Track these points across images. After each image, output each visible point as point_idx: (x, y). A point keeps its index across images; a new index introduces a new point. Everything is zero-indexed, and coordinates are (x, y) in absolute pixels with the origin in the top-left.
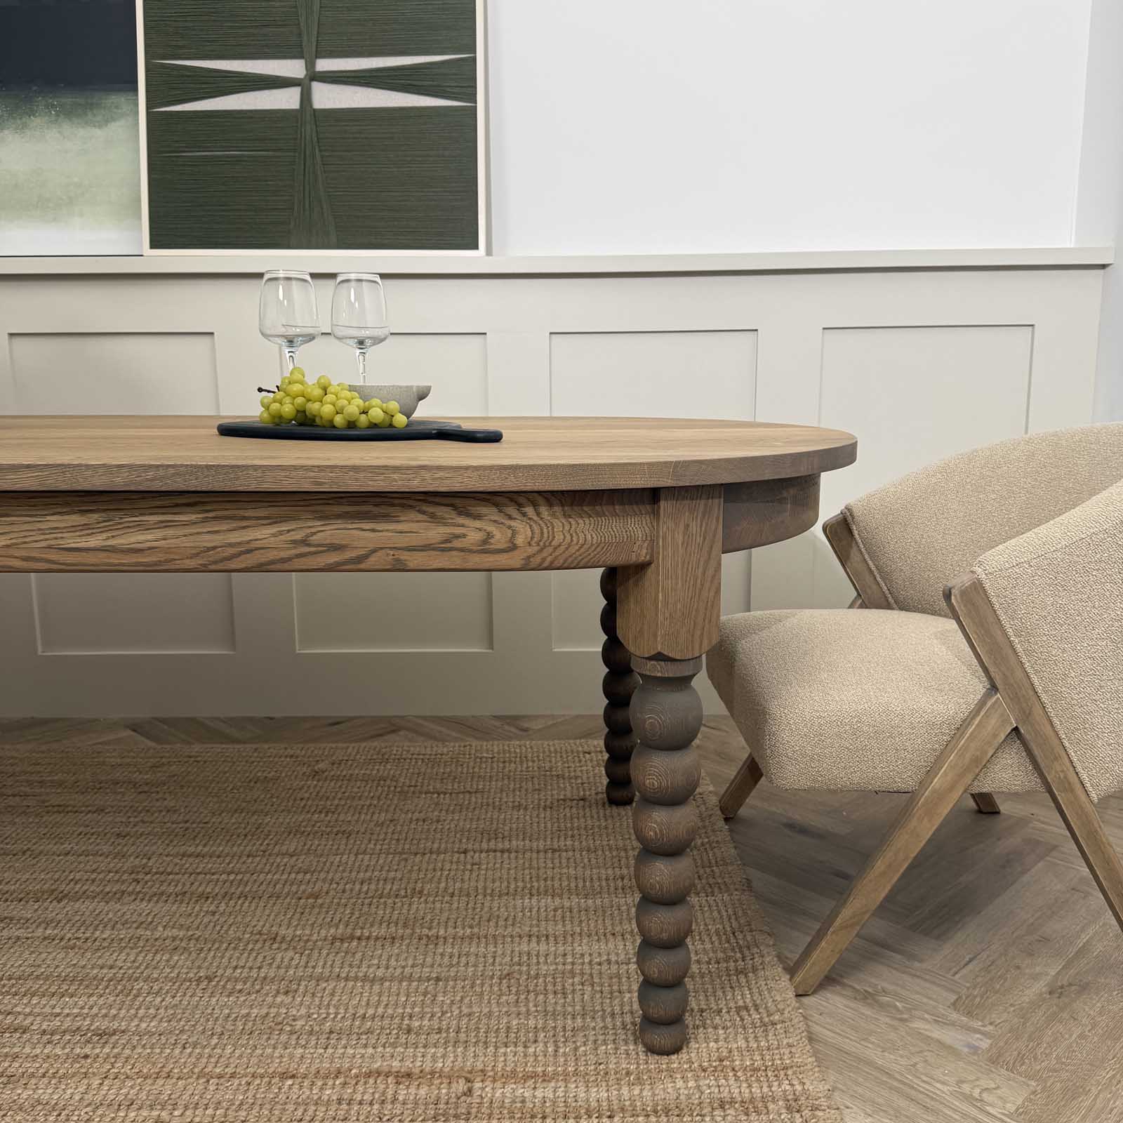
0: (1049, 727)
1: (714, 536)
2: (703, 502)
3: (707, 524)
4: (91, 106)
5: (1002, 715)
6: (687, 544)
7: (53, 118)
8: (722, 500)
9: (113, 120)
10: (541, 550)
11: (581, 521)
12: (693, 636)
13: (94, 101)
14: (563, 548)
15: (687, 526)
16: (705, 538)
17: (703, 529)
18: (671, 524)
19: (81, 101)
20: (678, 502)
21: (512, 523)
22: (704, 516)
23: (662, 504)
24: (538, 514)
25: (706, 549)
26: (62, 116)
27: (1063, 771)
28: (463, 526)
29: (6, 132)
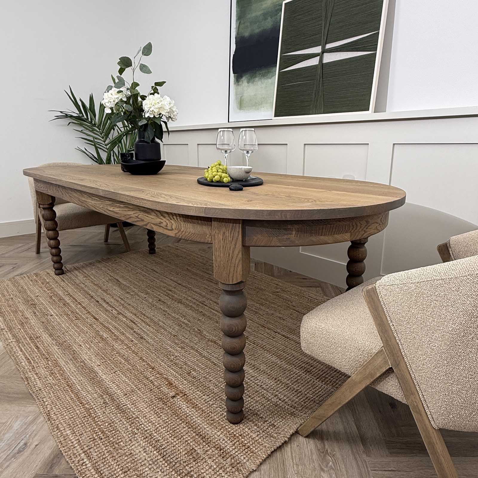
0: (409, 375)
1: (237, 239)
2: (231, 224)
3: (233, 234)
4: (269, 72)
5: (384, 359)
6: (225, 240)
7: (260, 77)
8: (241, 225)
10: (179, 232)
11: (188, 224)
12: (229, 276)
14: (184, 233)
15: (224, 233)
16: (233, 239)
17: (232, 235)
18: (217, 232)
19: (267, 71)
20: (220, 223)
21: (171, 221)
22: (232, 229)
23: (213, 222)
24: (177, 219)
25: (233, 243)
26: (262, 77)
27: (416, 402)
28: (162, 219)
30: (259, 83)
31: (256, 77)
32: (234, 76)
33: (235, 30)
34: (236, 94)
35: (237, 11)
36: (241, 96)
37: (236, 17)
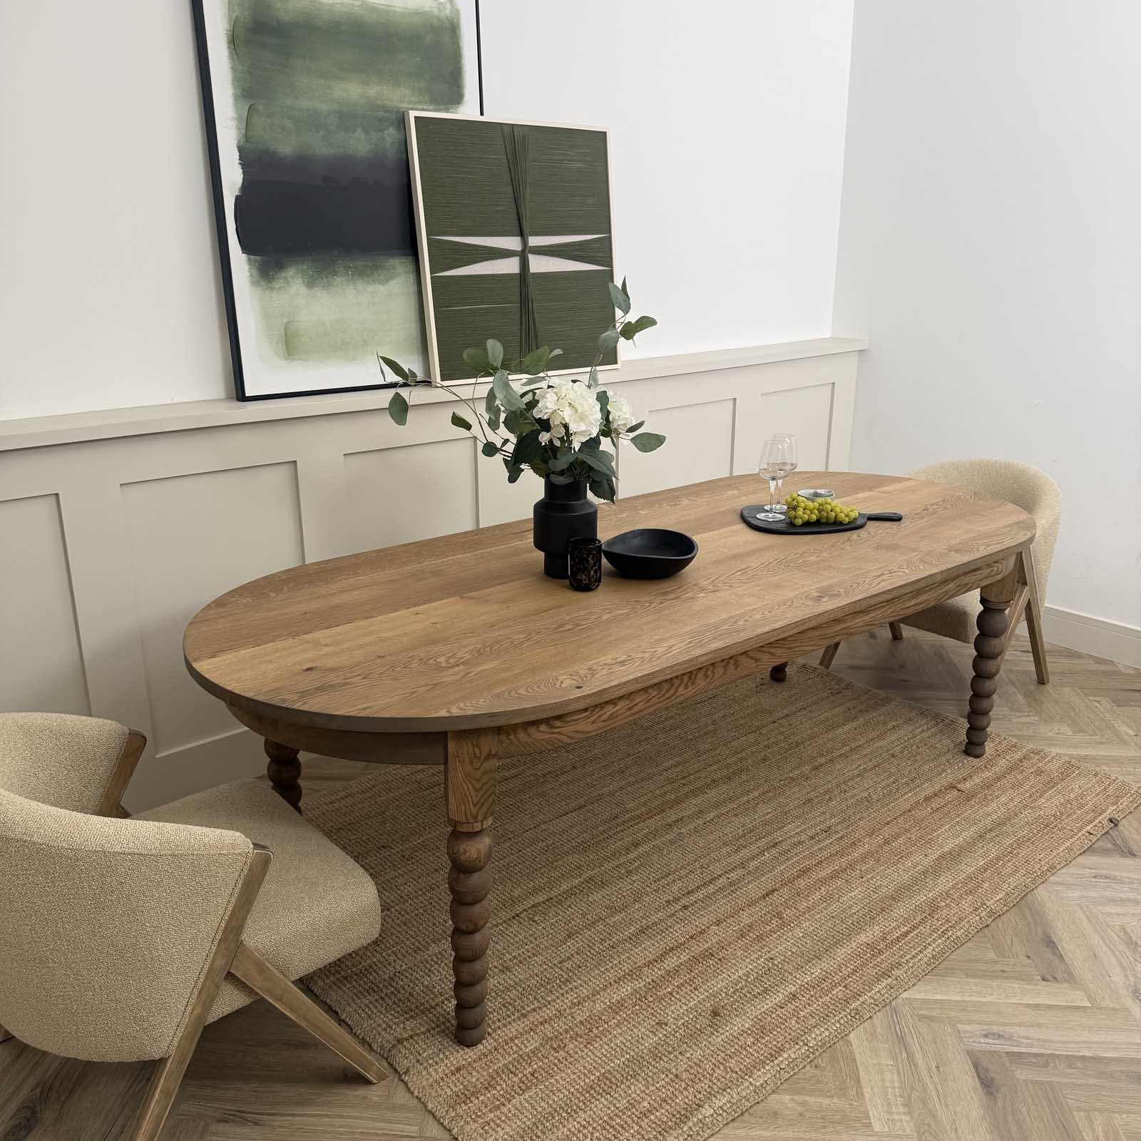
4: (377, 268)
7: (350, 277)
9: (392, 279)
13: (378, 264)
19: (370, 264)
26: (357, 277)
29: (316, 289)
30: (350, 291)
31: (335, 274)
32: (249, 259)
33: (233, 124)
34: (267, 315)
35: (234, 69)
36: (286, 320)
37: (235, 87)
